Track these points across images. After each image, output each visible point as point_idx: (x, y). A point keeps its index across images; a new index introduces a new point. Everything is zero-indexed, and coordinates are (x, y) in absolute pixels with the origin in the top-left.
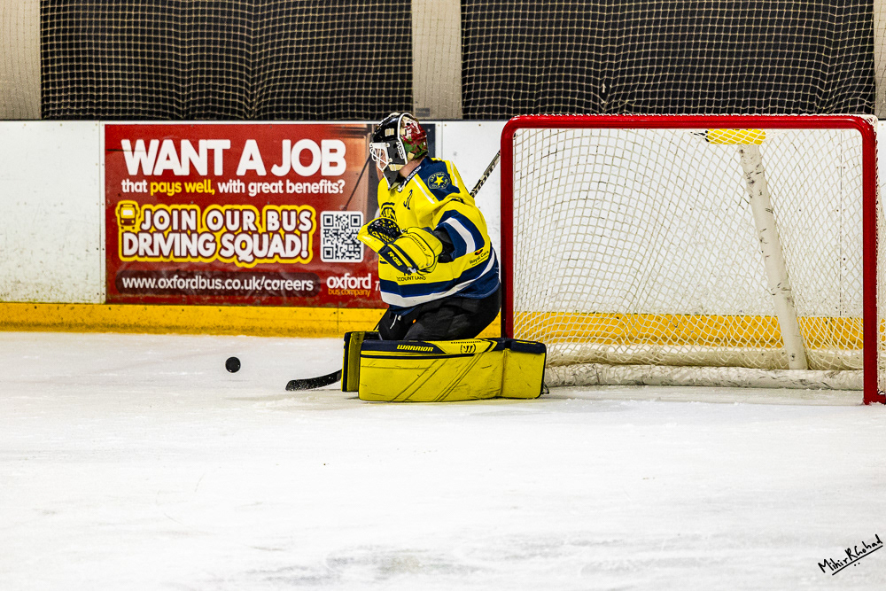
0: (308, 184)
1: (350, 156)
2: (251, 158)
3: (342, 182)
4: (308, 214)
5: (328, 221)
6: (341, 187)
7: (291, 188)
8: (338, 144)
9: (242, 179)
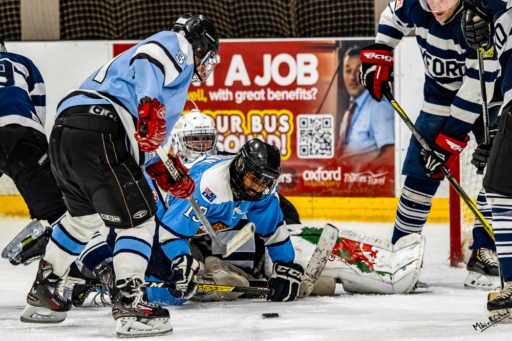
0: (286, 92)
1: (321, 68)
2: (237, 71)
3: (315, 90)
4: (286, 118)
5: (304, 123)
6: (314, 94)
7: (271, 95)
8: (312, 58)
9: (230, 88)
